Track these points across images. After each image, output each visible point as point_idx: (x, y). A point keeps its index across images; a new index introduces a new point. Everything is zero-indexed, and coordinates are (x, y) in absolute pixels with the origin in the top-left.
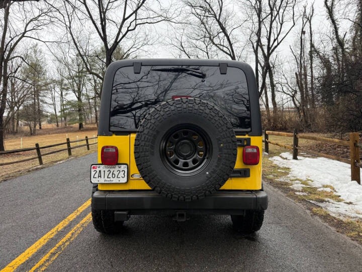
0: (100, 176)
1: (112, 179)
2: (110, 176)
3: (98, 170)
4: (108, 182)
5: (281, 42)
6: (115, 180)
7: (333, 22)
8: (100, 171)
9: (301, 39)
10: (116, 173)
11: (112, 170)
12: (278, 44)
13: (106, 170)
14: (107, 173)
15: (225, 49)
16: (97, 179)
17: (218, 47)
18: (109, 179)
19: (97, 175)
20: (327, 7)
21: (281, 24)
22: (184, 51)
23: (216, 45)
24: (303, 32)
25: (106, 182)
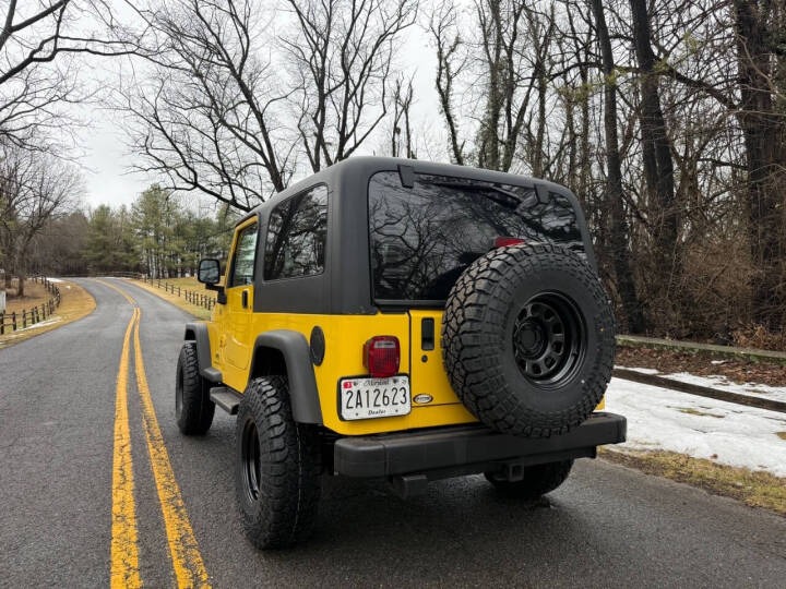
0: (359, 404)
1: (382, 408)
2: (380, 401)
3: (354, 389)
4: (377, 415)
5: (360, 142)
6: (389, 411)
7: (449, 118)
8: (359, 392)
9: (394, 143)
10: (390, 394)
11: (382, 388)
12: (356, 146)
13: (372, 389)
14: (372, 396)
15: (250, 139)
16: (355, 410)
17: (233, 132)
18: (376, 409)
19: (353, 403)
20: (440, 91)
21: (360, 107)
22: (162, 130)
23: (230, 128)
24: (397, 130)
25: (372, 416)
